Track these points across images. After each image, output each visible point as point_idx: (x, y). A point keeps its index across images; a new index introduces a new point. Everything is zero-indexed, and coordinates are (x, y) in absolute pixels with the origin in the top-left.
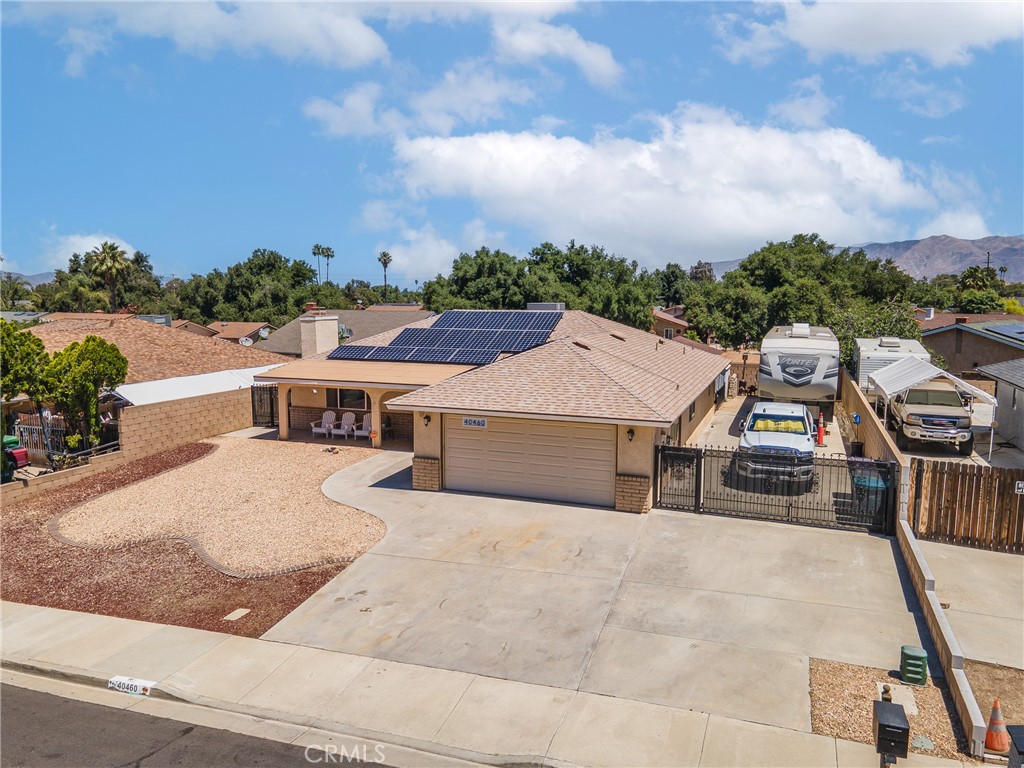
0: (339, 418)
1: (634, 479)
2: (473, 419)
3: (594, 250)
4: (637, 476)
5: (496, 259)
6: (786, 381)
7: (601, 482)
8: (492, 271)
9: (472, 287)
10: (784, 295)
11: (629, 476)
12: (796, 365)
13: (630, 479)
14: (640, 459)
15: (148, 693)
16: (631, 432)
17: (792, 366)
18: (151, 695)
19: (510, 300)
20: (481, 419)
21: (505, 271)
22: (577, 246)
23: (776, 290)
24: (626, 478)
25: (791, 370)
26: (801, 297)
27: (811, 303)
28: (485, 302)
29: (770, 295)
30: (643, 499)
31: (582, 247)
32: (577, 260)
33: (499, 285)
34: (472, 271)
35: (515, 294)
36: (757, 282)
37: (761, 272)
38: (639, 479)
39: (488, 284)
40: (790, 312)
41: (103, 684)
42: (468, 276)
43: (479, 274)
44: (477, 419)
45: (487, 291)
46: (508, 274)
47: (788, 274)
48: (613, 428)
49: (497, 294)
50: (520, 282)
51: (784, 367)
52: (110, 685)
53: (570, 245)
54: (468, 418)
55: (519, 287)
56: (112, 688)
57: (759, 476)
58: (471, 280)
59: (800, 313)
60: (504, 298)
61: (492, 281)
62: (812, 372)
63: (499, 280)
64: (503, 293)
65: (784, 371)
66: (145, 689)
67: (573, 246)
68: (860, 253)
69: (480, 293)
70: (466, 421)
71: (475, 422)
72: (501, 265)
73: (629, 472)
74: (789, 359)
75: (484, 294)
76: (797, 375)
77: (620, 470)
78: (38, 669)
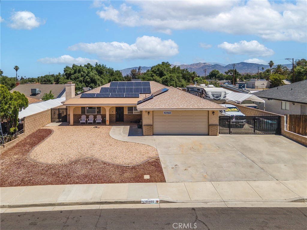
0: (87, 117)
1: (215, 126)
2: (167, 112)
3: (103, 65)
4: (215, 125)
5: (81, 68)
6: (214, 99)
7: (204, 128)
8: (79, 72)
9: (73, 77)
10: (167, 78)
11: (213, 125)
12: (216, 95)
13: (214, 126)
14: (215, 120)
15: (159, 202)
16: (213, 112)
17: (215, 95)
18: (160, 203)
19: (86, 81)
20: (169, 112)
21: (83, 72)
22: (98, 64)
23: (163, 77)
24: (212, 126)
25: (215, 96)
26: (171, 79)
27: (174, 80)
28: (78, 81)
29: (161, 78)
30: (217, 132)
31: (100, 65)
32: (99, 69)
33: (82, 76)
34: (73, 72)
35: (88, 79)
36: (157, 75)
37: (158, 72)
38: (216, 126)
39: (78, 76)
40: (168, 83)
41: (139, 202)
42: (71, 73)
43: (75, 72)
44: (168, 112)
45: (78, 78)
46: (84, 72)
47: (165, 73)
48: (207, 112)
49: (82, 79)
50: (89, 75)
51: (213, 95)
52: (142, 202)
53: (96, 64)
54: (165, 112)
55: (89, 76)
56: (143, 203)
57: (234, 123)
58: (72, 74)
59: (171, 83)
60: (84, 80)
61: (80, 75)
62: (221, 96)
63: (82, 74)
64: (83, 78)
65: (213, 96)
66: (157, 201)
67: (97, 64)
68: (179, 67)
69: (76, 79)
70: (164, 113)
71: (167, 113)
72: (82, 69)
73: (212, 124)
74: (214, 93)
75: (77, 79)
76: (217, 97)
77: (210, 124)
78: (108, 202)
